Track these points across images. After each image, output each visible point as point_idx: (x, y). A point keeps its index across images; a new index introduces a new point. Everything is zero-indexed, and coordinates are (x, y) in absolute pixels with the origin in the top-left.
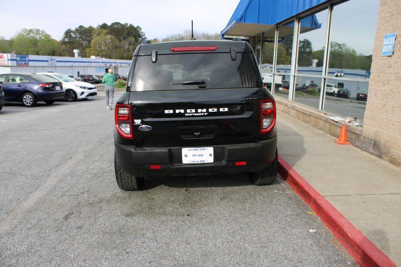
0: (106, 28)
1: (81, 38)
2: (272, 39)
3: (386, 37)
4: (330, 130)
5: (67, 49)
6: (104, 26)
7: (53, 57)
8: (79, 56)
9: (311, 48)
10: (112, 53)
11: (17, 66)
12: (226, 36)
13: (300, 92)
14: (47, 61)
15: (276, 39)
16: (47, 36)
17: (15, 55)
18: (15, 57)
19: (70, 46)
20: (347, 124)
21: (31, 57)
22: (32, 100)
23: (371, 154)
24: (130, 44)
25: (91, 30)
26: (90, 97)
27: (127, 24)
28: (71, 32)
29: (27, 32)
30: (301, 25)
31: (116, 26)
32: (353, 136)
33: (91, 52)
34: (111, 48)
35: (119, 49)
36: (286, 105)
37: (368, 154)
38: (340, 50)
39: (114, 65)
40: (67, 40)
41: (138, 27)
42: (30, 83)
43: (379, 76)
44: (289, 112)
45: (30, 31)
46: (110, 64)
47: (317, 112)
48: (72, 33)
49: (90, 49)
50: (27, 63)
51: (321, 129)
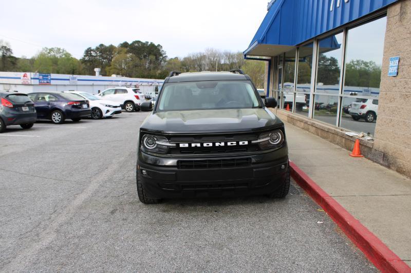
0: (127, 47)
1: (101, 56)
2: (293, 59)
3: (391, 60)
4: (345, 144)
5: (87, 67)
6: (125, 45)
7: (75, 76)
8: (100, 74)
9: (337, 65)
10: (132, 72)
11: (39, 85)
12: (248, 57)
13: (325, 111)
14: (69, 80)
15: (297, 59)
16: (67, 55)
17: (38, 74)
18: (37, 75)
19: (91, 64)
20: (360, 138)
21: (53, 76)
22: (60, 117)
23: (381, 164)
24: (150, 63)
25: (111, 49)
26: (115, 116)
27: (148, 42)
28: (92, 50)
29: (48, 51)
30: (320, 46)
31: (137, 45)
32: (366, 149)
33: (111, 71)
34: (131, 67)
35: (139, 67)
36: (306, 123)
37: (378, 165)
38: (367, 68)
39: (134, 84)
40: (87, 58)
41: (159, 45)
42: (59, 101)
43: (386, 94)
44: (309, 129)
45: (51, 50)
46: (130, 83)
47: (334, 129)
48: (92, 52)
49: (110, 67)
50: (49, 81)
51: (337, 144)
